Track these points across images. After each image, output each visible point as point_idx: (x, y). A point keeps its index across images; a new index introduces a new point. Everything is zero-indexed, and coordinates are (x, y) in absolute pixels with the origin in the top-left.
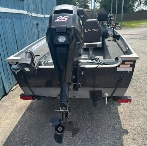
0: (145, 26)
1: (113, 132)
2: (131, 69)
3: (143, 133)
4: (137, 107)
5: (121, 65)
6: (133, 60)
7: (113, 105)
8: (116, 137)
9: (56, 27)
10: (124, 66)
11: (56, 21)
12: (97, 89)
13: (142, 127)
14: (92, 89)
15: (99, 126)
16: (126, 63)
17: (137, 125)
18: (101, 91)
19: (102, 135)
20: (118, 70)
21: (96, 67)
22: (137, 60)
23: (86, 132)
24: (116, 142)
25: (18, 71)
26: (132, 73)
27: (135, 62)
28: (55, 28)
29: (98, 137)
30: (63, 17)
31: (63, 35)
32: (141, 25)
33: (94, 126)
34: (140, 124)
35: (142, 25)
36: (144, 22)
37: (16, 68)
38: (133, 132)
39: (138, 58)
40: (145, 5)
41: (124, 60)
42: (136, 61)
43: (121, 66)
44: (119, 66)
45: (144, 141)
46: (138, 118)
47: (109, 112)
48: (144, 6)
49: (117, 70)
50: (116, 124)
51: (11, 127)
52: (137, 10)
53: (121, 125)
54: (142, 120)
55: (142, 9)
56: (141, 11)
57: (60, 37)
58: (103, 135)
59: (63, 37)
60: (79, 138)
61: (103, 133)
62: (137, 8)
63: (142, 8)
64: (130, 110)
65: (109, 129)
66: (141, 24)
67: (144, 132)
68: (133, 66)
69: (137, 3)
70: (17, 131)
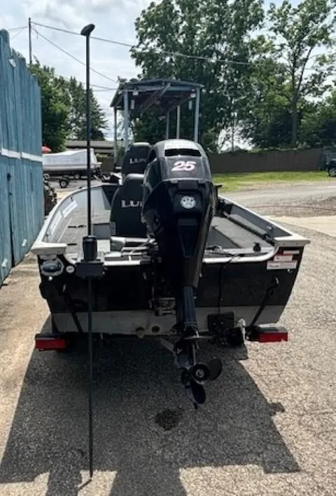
0: (250, 188)
1: (254, 415)
2: (294, 265)
3: (318, 412)
4: (289, 362)
5: (275, 257)
6: (299, 245)
7: (234, 361)
8: (262, 423)
9: (179, 181)
10: (281, 258)
11: (174, 169)
12: (224, 310)
13: (312, 400)
14: (212, 311)
15: (219, 406)
16: (285, 252)
17: (300, 398)
18: (232, 314)
19: (231, 422)
20: (270, 266)
21: (228, 262)
22: (307, 245)
23: (195, 419)
24: (267, 434)
25: (56, 274)
26: (295, 272)
27: (301, 249)
28: (176, 182)
29: (225, 427)
30: (186, 162)
31: (189, 195)
32: (240, 185)
33: (208, 407)
34: (306, 394)
35: (244, 185)
36: (248, 180)
37: (52, 268)
38: (297, 412)
39: (308, 242)
40: (243, 138)
41: (282, 245)
42: (305, 249)
43: (275, 259)
44: (272, 259)
45: (322, 426)
46: (298, 384)
47: (230, 376)
48: (242, 141)
49: (268, 268)
50: (255, 398)
51: (7, 421)
52: (224, 148)
53: (266, 400)
54: (306, 387)
55: (237, 147)
56: (237, 151)
57: (186, 198)
58: (234, 422)
59: (190, 198)
60: (183, 432)
61: (232, 418)
62: (223, 143)
63: (236, 144)
64: (277, 370)
65: (243, 410)
66: (239, 182)
67: (318, 409)
68: (298, 258)
69: (223, 133)
70: (25, 429)
